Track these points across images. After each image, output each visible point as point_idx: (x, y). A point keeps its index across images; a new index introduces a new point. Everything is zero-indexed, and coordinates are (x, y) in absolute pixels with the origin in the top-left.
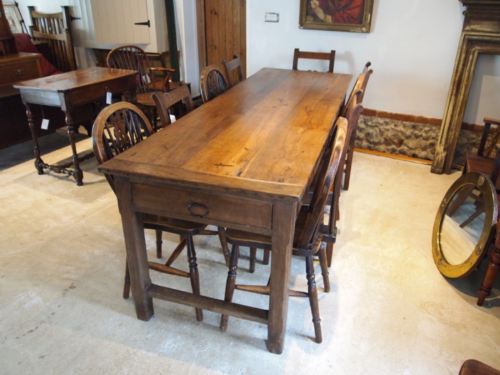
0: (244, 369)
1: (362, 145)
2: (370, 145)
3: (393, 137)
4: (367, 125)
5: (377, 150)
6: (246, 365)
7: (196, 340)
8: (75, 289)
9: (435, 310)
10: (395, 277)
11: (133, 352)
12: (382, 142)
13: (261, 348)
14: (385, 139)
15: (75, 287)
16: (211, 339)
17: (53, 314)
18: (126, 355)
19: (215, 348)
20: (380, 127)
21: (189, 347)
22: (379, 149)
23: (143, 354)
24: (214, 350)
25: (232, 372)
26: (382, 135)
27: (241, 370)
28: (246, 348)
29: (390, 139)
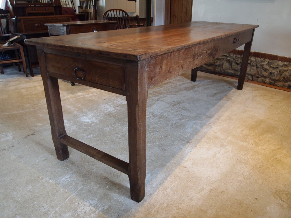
0: (106, 207)
1: (266, 81)
2: (271, 82)
3: (289, 76)
4: (271, 66)
5: (277, 86)
6: (109, 204)
7: (85, 179)
8: (34, 136)
9: (288, 199)
10: (260, 167)
11: (41, 178)
12: (281, 80)
13: (126, 195)
14: (284, 78)
15: (34, 134)
16: (95, 181)
17: (12, 146)
18: (36, 178)
19: (94, 187)
20: (280, 69)
21: (77, 183)
22: (278, 85)
23: (46, 180)
24: (93, 189)
25: (97, 206)
26: (281, 75)
27: (103, 207)
28: (116, 192)
29: (287, 78)
